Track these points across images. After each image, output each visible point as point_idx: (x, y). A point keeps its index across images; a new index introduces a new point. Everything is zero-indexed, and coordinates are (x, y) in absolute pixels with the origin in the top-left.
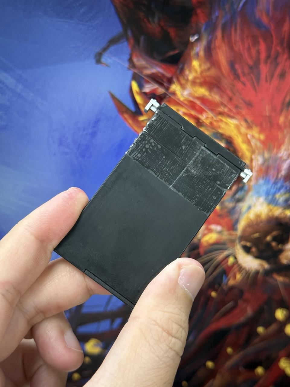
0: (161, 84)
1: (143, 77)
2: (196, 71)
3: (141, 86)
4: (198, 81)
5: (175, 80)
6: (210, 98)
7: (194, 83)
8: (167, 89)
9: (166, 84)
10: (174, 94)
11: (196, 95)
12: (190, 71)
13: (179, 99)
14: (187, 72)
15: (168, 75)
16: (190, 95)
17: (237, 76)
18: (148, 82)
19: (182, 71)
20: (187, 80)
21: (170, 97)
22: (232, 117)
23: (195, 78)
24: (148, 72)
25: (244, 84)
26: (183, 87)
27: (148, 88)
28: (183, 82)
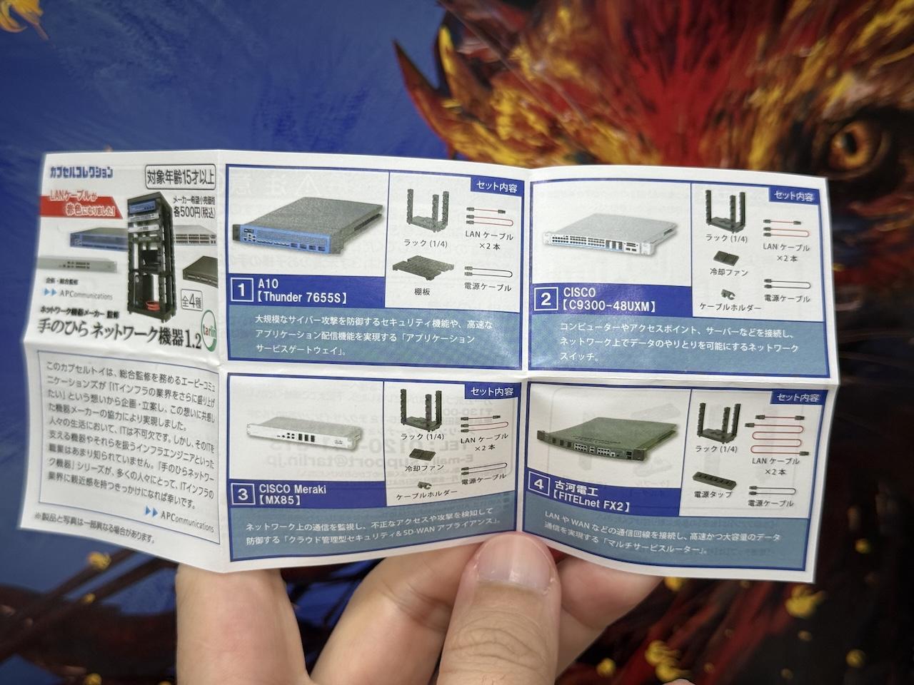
0: (495, 43)
1: (463, 22)
2: (562, 29)
3: (456, 40)
4: (564, 48)
5: (522, 39)
6: (582, 83)
7: (556, 50)
8: (506, 53)
9: (504, 45)
10: (517, 65)
11: (558, 74)
12: (553, 28)
13: (524, 78)
14: (546, 28)
15: (511, 27)
16: (546, 71)
17: (634, 51)
18: (471, 35)
19: (537, 24)
20: (545, 43)
21: (508, 70)
22: (617, 127)
23: (559, 42)
24: (474, 15)
25: (646, 67)
26: (536, 56)
27: (469, 47)
28: (536, 44)
